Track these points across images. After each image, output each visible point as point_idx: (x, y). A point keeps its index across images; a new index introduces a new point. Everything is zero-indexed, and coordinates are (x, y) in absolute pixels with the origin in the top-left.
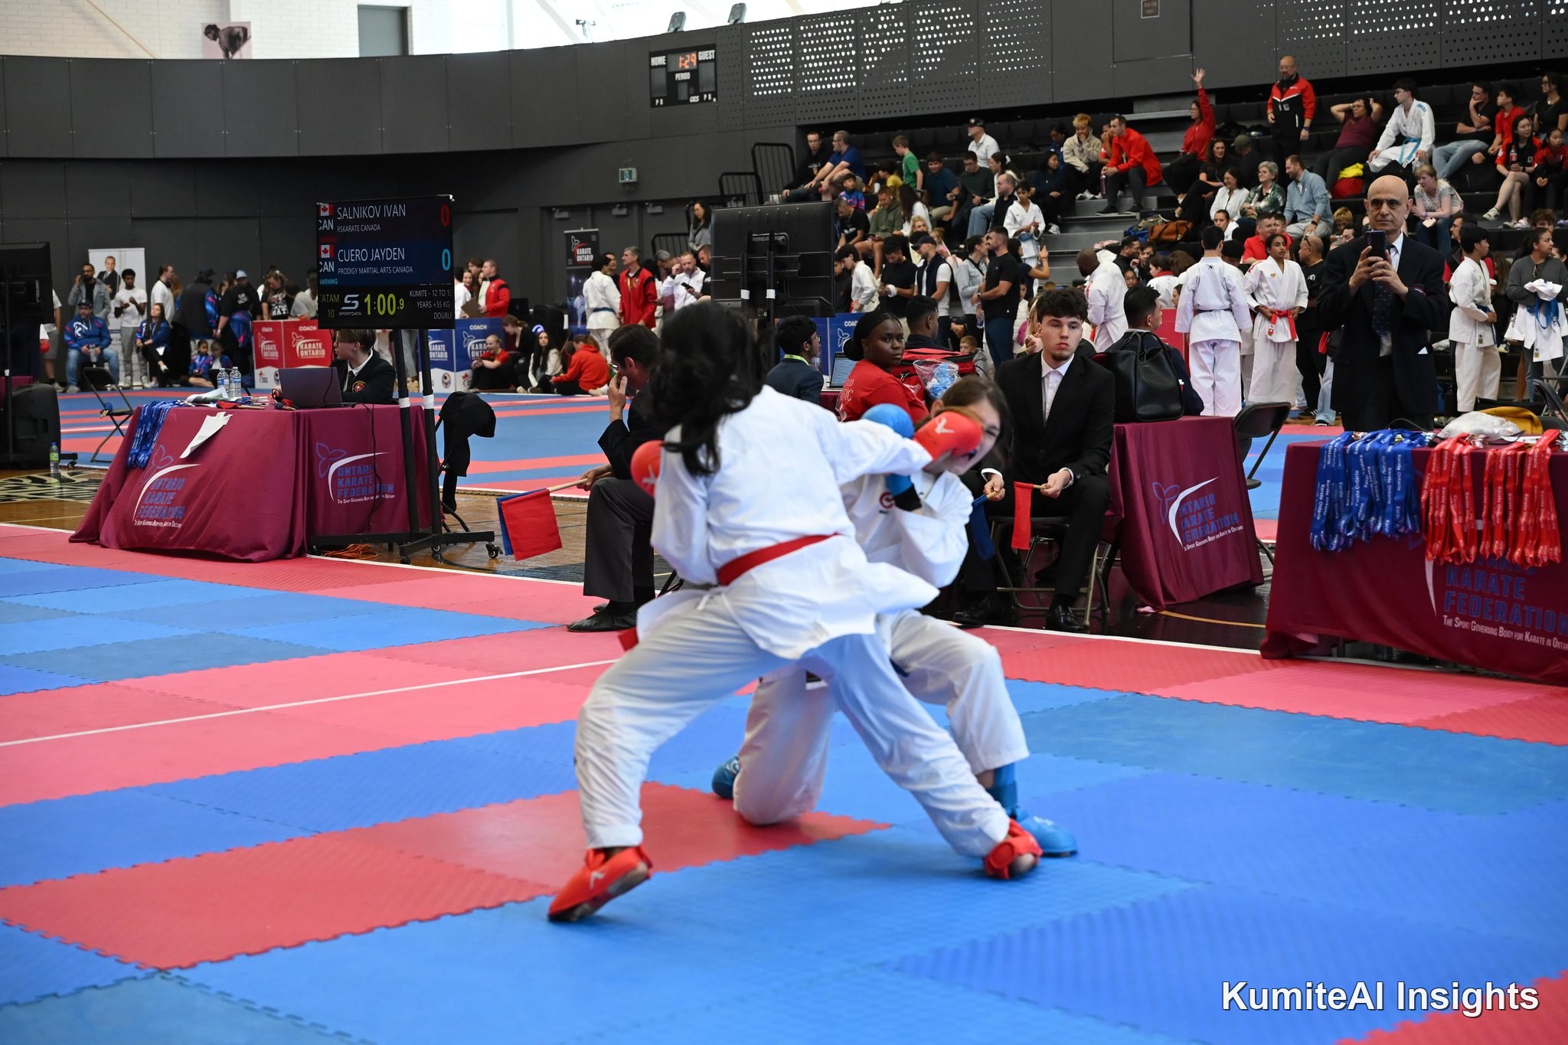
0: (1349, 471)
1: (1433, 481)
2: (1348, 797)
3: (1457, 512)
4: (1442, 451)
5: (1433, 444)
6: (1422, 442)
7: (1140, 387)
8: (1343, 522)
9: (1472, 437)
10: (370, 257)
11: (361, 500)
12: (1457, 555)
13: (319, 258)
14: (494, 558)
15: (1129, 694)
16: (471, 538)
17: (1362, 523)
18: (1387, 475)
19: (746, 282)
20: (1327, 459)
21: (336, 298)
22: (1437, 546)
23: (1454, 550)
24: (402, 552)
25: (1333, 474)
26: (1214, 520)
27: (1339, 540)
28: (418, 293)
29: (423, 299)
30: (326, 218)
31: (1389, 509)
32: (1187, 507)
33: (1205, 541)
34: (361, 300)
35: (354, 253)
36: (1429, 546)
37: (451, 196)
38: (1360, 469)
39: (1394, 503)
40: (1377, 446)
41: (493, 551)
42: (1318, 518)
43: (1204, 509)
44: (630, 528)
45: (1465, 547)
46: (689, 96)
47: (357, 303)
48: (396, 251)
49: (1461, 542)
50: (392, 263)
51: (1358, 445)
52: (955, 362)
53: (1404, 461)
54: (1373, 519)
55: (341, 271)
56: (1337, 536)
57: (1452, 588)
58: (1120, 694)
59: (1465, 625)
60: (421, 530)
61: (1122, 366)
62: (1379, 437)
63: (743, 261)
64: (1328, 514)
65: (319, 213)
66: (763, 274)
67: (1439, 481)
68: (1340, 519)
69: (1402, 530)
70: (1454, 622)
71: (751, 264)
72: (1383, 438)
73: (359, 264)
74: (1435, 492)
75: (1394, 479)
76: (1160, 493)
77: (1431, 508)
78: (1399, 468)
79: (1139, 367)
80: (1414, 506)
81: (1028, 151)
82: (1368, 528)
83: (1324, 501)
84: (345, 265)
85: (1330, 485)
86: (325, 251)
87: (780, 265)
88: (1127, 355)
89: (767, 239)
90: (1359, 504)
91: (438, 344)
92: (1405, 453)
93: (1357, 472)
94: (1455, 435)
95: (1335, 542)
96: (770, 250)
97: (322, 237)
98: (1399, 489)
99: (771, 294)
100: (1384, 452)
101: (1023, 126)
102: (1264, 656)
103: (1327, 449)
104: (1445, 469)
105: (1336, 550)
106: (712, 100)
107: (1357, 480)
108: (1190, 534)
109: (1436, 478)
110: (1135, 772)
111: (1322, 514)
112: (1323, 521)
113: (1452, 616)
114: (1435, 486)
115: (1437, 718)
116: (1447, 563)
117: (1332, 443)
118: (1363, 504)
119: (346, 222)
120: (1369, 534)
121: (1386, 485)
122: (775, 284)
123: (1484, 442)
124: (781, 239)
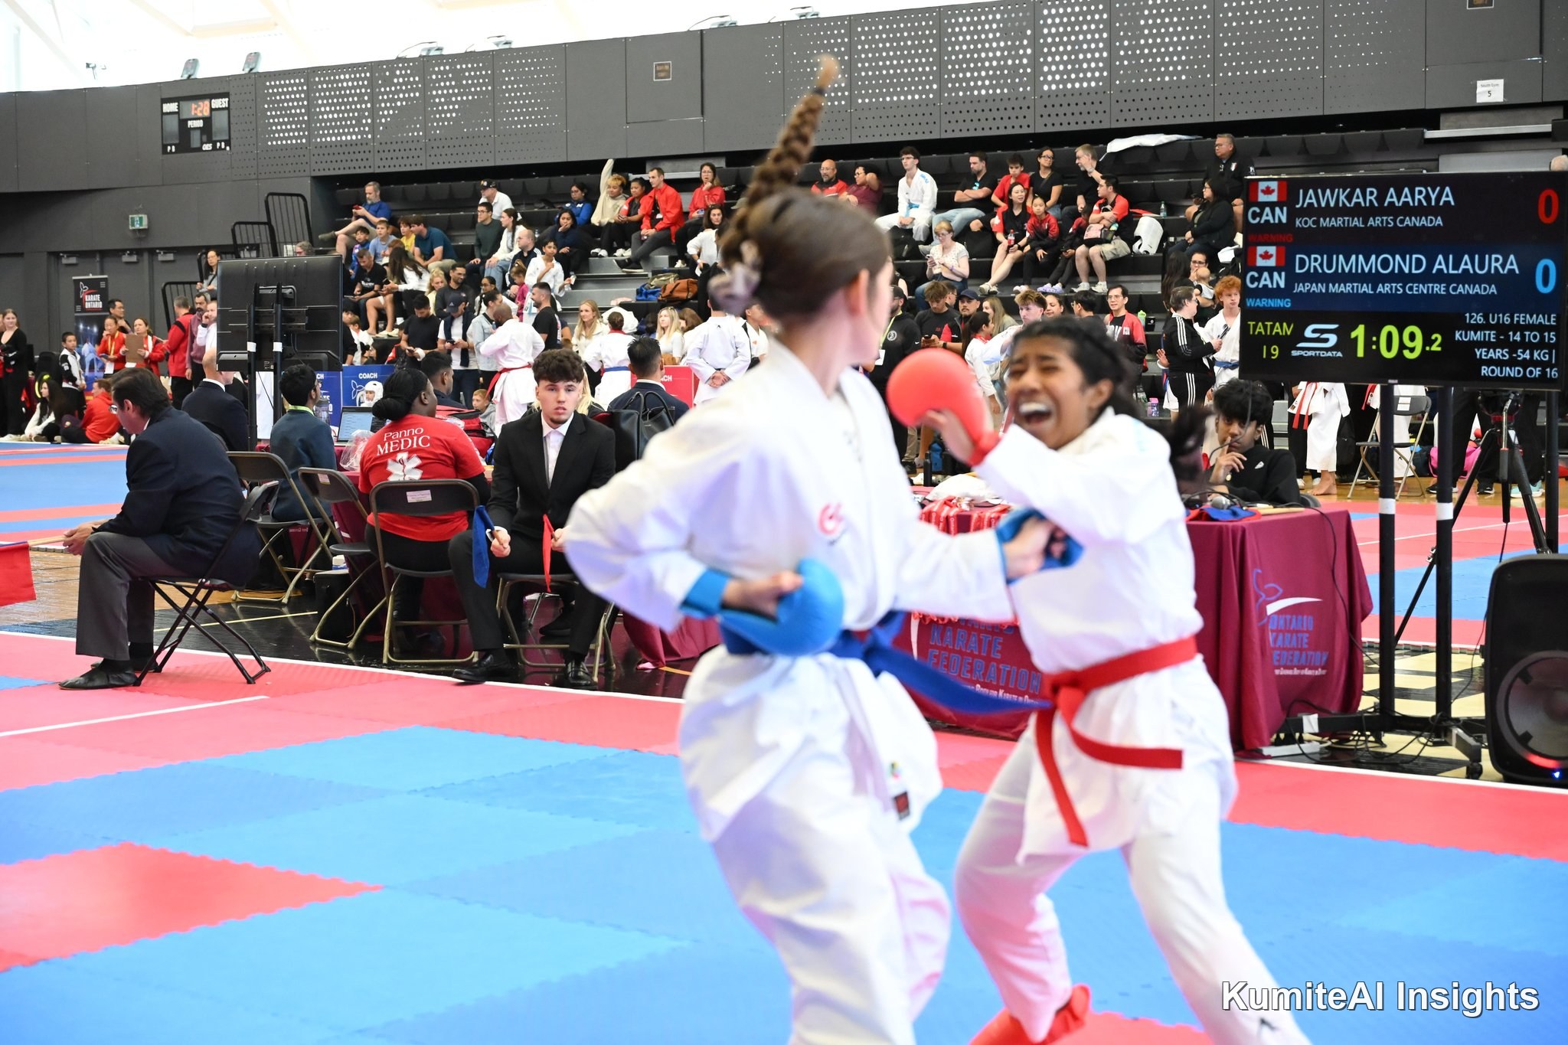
4: (930, 514)
9: (958, 500)
15: (627, 751)
19: (252, 333)
44: (125, 585)
46: (202, 143)
52: (461, 419)
57: (935, 647)
58: (619, 751)
61: (625, 425)
63: (249, 313)
66: (271, 327)
71: (258, 317)
79: (640, 428)
81: (543, 208)
87: (287, 318)
88: (629, 415)
89: (275, 291)
94: (942, 499)
96: (278, 303)
99: (278, 347)
101: (538, 183)
106: (225, 149)
110: (630, 830)
116: (933, 621)
122: (282, 337)
123: (969, 504)
124: (288, 291)
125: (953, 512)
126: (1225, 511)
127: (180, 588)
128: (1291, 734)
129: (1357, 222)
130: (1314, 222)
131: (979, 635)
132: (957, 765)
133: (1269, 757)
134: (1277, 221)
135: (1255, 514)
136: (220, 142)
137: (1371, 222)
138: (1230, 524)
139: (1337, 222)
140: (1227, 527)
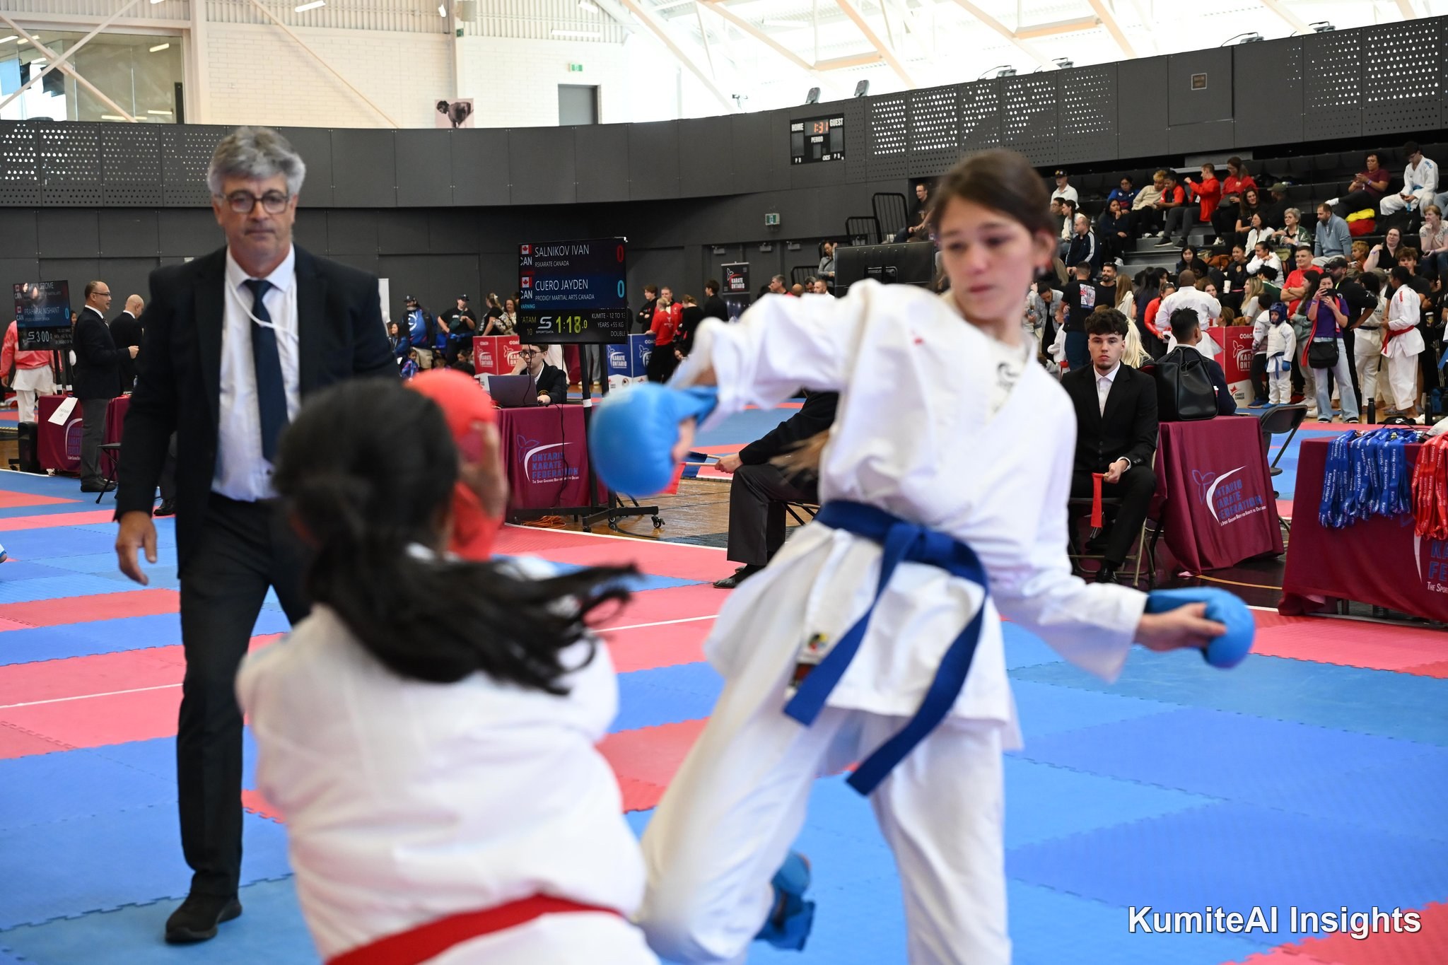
0: (1353, 463)
1: (1422, 470)
2: (1345, 731)
3: (1442, 496)
4: (1430, 446)
5: (1423, 440)
6: (1413, 438)
7: (1181, 392)
8: (1347, 504)
10: (561, 286)
11: (551, 481)
12: (1440, 532)
13: (521, 288)
14: (658, 527)
16: (641, 512)
17: (1362, 505)
18: (1384, 466)
20: (1334, 452)
21: (533, 320)
22: (1424, 524)
23: (1438, 527)
24: (584, 523)
25: (1339, 464)
26: (1241, 501)
27: (1343, 518)
28: (599, 316)
29: (602, 320)
30: (526, 256)
31: (1385, 494)
32: (1221, 490)
33: (1234, 519)
34: (553, 321)
35: (548, 283)
36: (1418, 523)
37: (625, 238)
38: (1362, 462)
39: (1390, 489)
40: (1376, 441)
41: (658, 523)
42: (1326, 501)
43: (1233, 492)
44: (765, 506)
46: (822, 155)
47: (550, 323)
48: (581, 282)
49: (1444, 521)
50: (578, 292)
51: (1360, 441)
53: (1398, 454)
54: (1372, 501)
55: (538, 298)
56: (1341, 515)
57: (1433, 561)
59: (1445, 590)
60: (600, 505)
61: (1166, 375)
62: (1378, 434)
64: (1334, 497)
65: (520, 251)
67: (1426, 471)
68: (1344, 501)
69: (1395, 511)
70: (1435, 587)
72: (1381, 435)
73: (552, 293)
74: (1423, 479)
75: (1389, 469)
76: (1199, 479)
77: (1420, 493)
78: (1394, 460)
79: (1180, 376)
80: (1406, 491)
82: (1367, 508)
83: (1331, 486)
84: (541, 293)
85: (1336, 473)
86: (526, 282)
88: (1171, 365)
89: (880, 271)
90: (1361, 489)
91: (619, 355)
92: (1398, 448)
93: (1359, 463)
94: (1440, 434)
95: (1340, 520)
97: (523, 271)
98: (1394, 477)
100: (1382, 447)
101: (1094, 178)
102: (1281, 613)
103: (1335, 444)
104: (1432, 460)
105: (1340, 527)
106: (840, 158)
107: (1359, 469)
108: (1224, 512)
109: (1425, 468)
110: (1170, 707)
111: (1329, 497)
112: (1330, 503)
113: (1434, 582)
114: (1424, 474)
115: (1423, 666)
116: (1431, 539)
117: (1338, 439)
118: (1363, 490)
119: (541, 259)
120: (1368, 513)
121: (1383, 473)
124: (891, 271)
127: (807, 509)
136: (837, 153)
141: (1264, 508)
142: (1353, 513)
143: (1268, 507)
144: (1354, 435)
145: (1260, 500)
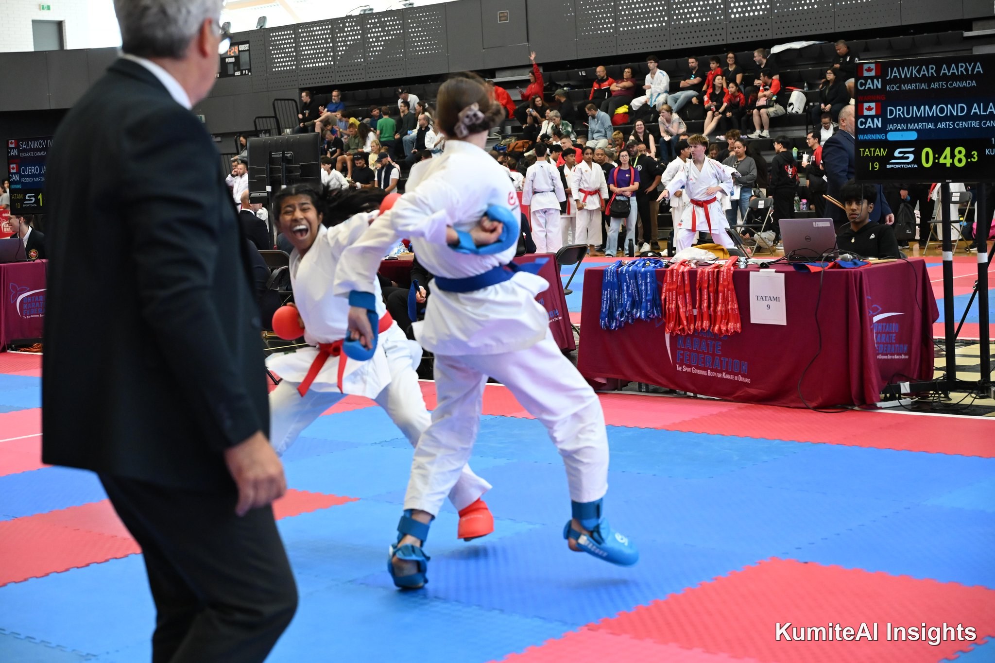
0: (621, 284)
1: (668, 287)
3: (682, 305)
4: (672, 270)
5: (667, 266)
6: (661, 266)
8: (618, 313)
9: (689, 261)
10: (40, 171)
11: (38, 316)
12: (683, 329)
13: (10, 173)
15: (498, 417)
17: (628, 313)
18: (642, 285)
19: (269, 180)
20: (608, 277)
21: (21, 196)
22: (672, 325)
23: (681, 327)
25: (611, 285)
27: (616, 323)
30: (13, 148)
31: (644, 305)
34: (36, 197)
35: (30, 169)
36: (667, 325)
38: (627, 283)
39: (647, 301)
40: (635, 268)
42: (604, 311)
45: (687, 325)
46: (234, 72)
47: (33, 199)
49: (685, 322)
51: (625, 268)
53: (651, 276)
54: (635, 310)
55: (23, 180)
56: (614, 321)
57: (681, 349)
58: (494, 417)
59: (689, 370)
62: (637, 263)
63: (267, 169)
64: (609, 308)
65: (8, 145)
66: (279, 176)
67: (671, 287)
68: (616, 311)
69: (651, 316)
70: (682, 368)
71: (272, 171)
72: (639, 263)
73: (34, 176)
74: (669, 294)
75: (646, 287)
77: (667, 303)
78: (648, 281)
80: (658, 302)
82: (632, 315)
83: (607, 301)
84: (25, 176)
85: (610, 292)
86: (13, 168)
89: (281, 155)
90: (627, 302)
92: (651, 272)
93: (625, 283)
94: (680, 261)
95: (614, 324)
96: (283, 162)
97: (11, 160)
98: (649, 293)
100: (640, 272)
103: (608, 271)
104: (674, 280)
105: (615, 329)
106: (248, 74)
107: (625, 288)
109: (670, 286)
111: (606, 308)
112: (607, 312)
113: (681, 365)
114: (669, 290)
115: (674, 424)
116: (677, 334)
117: (610, 268)
118: (629, 302)
119: (25, 151)
120: (633, 319)
121: (642, 290)
122: (286, 181)
123: (696, 264)
124: (289, 155)
125: (686, 269)
126: (850, 262)
128: (894, 394)
129: (924, 86)
130: (898, 87)
131: (707, 342)
132: (694, 418)
133: (881, 408)
134: (875, 88)
135: (868, 263)
136: (245, 70)
137: (932, 86)
138: (853, 270)
139: (912, 87)
140: (851, 271)
141: (560, 318)
142: (623, 319)
143: (564, 317)
144: (621, 265)
145: (557, 312)
